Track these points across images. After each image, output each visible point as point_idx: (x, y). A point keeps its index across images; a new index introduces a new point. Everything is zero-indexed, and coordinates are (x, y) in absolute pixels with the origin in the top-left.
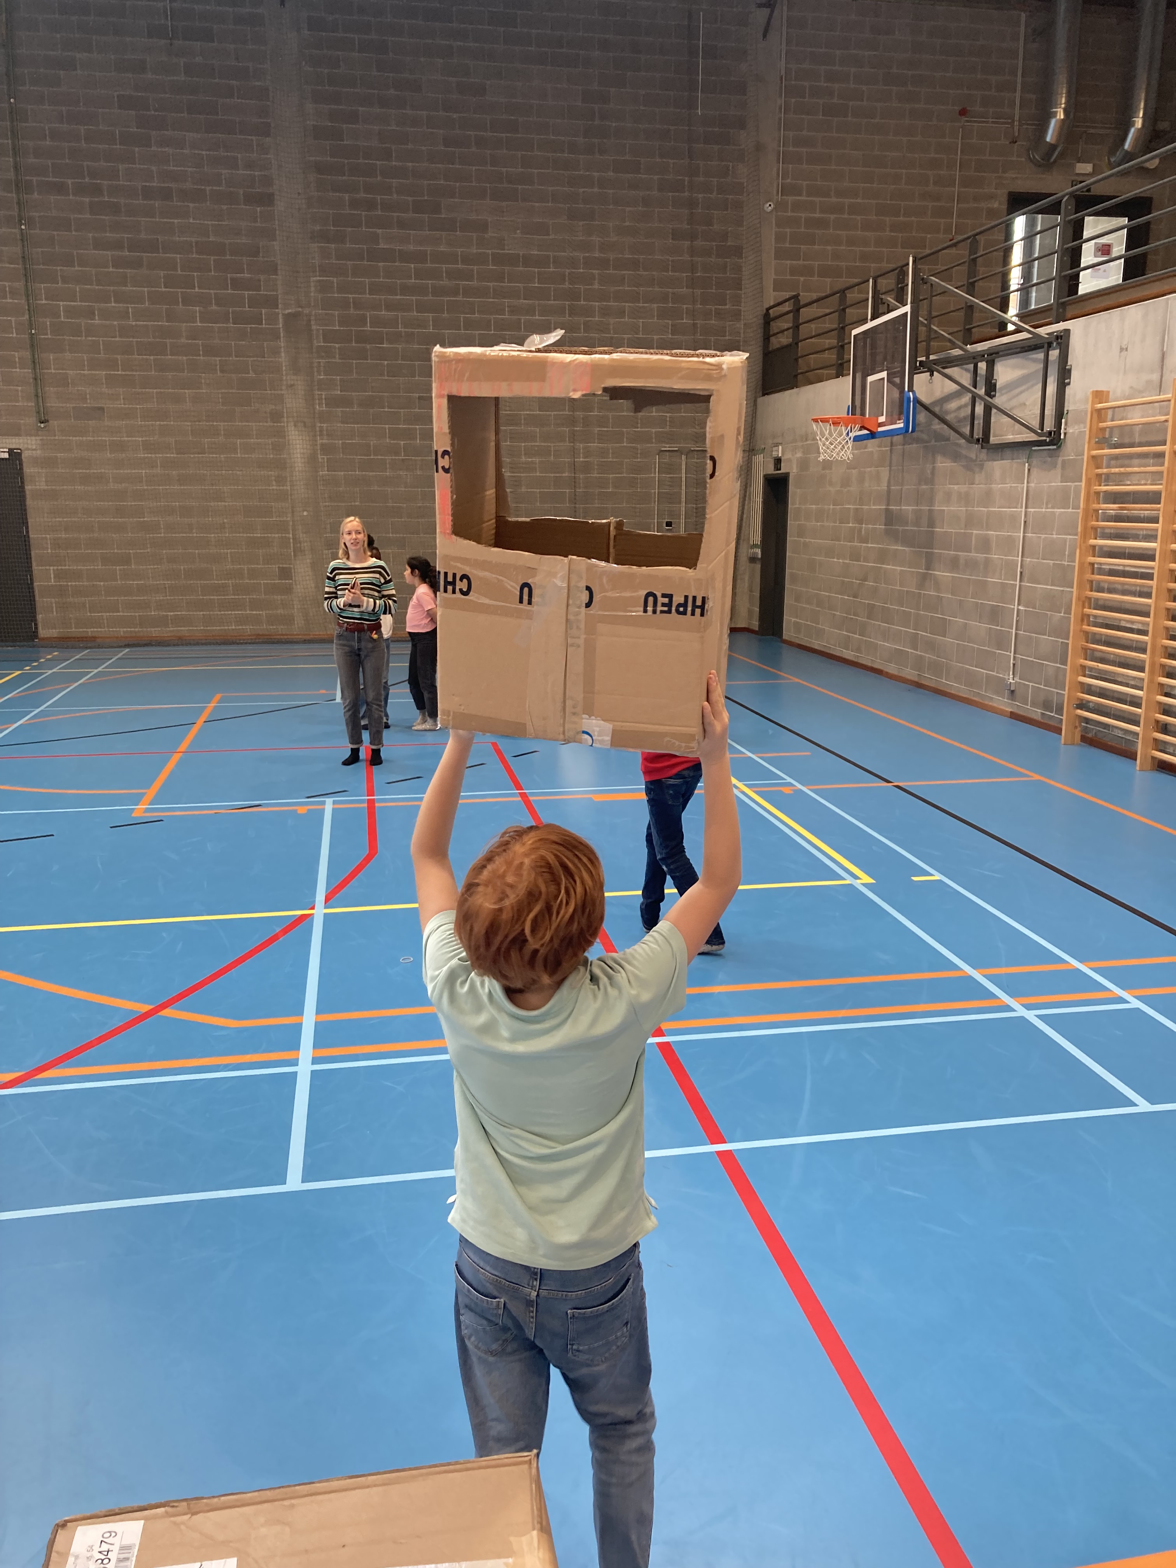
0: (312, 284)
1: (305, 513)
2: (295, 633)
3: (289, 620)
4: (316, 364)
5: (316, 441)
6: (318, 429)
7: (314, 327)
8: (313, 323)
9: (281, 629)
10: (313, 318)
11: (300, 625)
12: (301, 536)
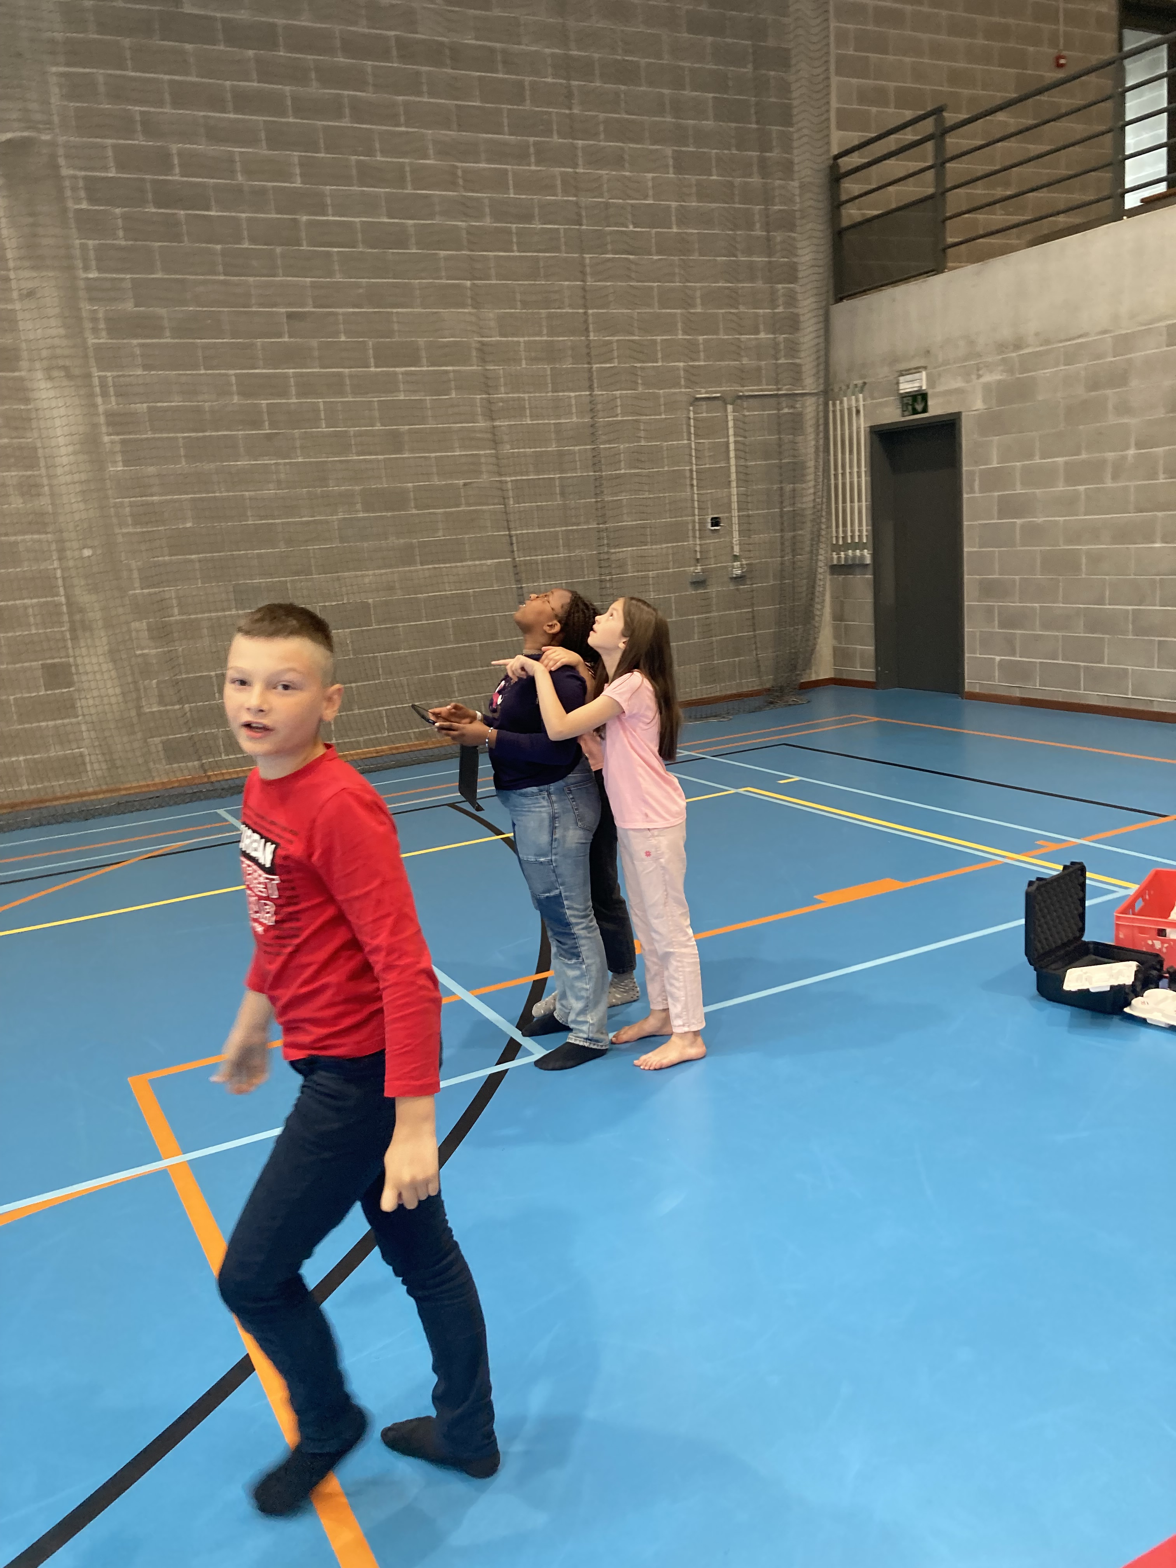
0: (53, 80)
1: (87, 552)
2: (90, 790)
3: (75, 766)
4: (77, 253)
5: (95, 406)
6: (96, 381)
7: (65, 172)
8: (62, 161)
9: (59, 785)
10: (61, 151)
11: (99, 773)
12: (85, 598)
